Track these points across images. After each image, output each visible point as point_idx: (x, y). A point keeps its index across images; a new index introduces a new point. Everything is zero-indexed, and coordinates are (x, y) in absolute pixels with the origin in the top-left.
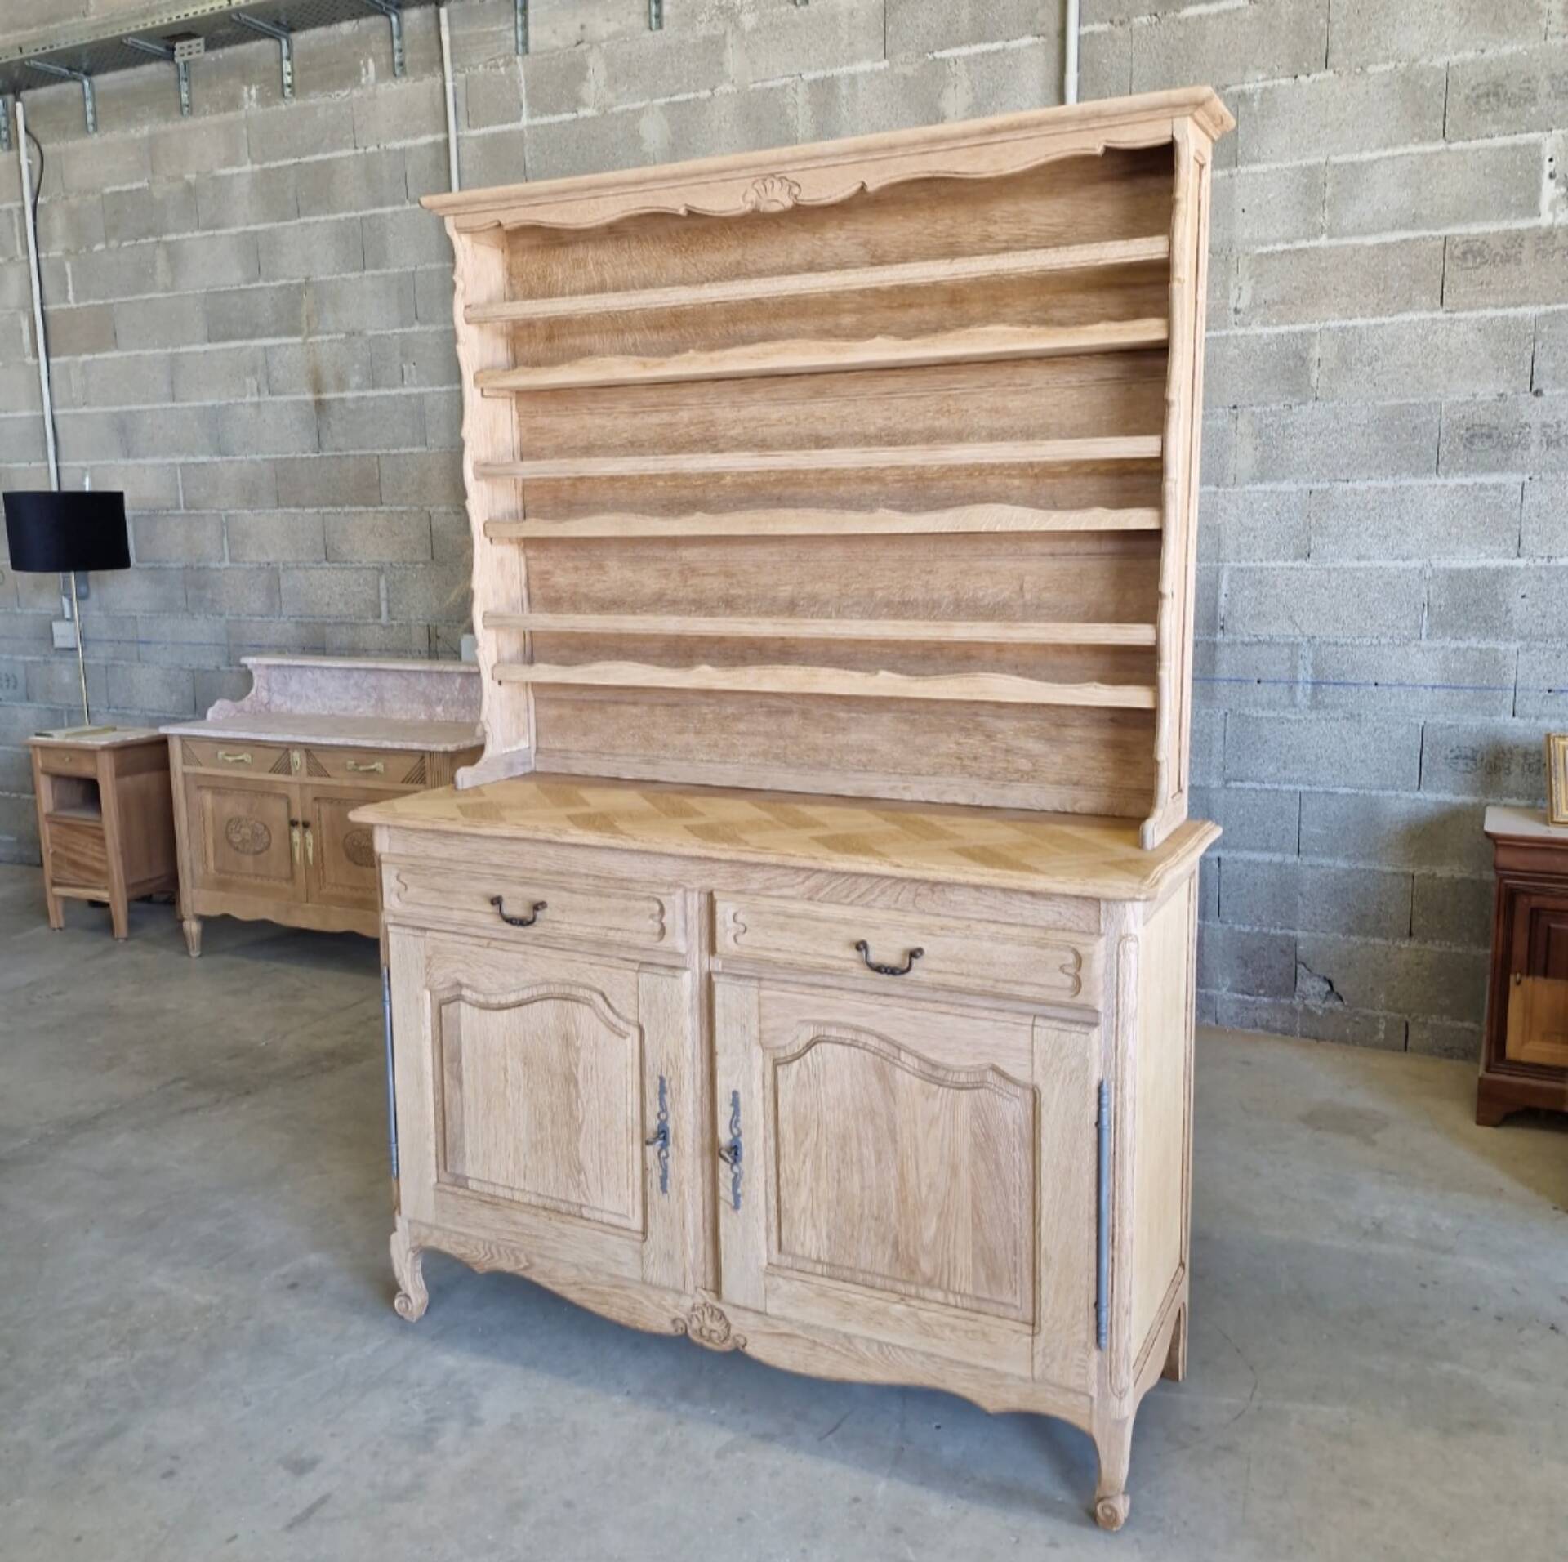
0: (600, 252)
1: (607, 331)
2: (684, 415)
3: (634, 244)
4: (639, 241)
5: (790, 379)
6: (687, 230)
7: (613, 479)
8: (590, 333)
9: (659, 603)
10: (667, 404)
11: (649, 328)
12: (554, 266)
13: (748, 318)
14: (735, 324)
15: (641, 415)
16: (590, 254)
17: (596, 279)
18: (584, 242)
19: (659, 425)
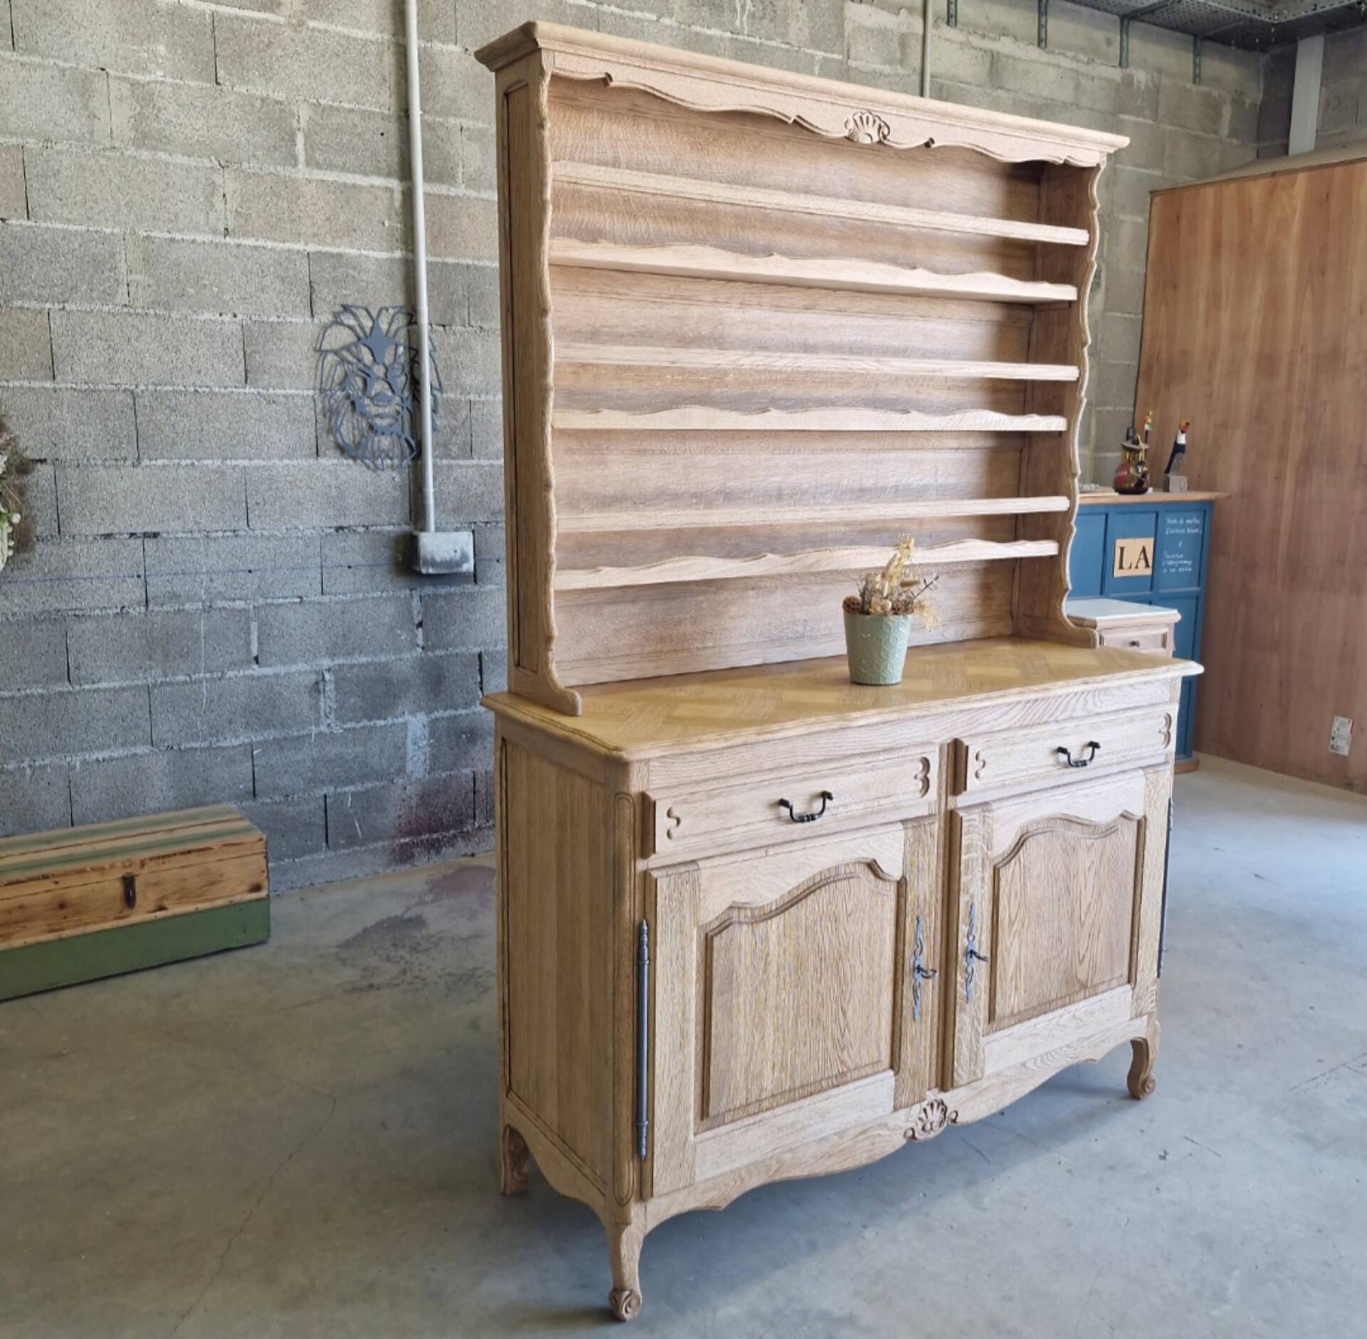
0: (615, 127)
1: (618, 212)
2: (695, 311)
3: (652, 127)
4: (657, 126)
5: (791, 289)
6: (704, 128)
7: (621, 369)
8: (600, 211)
9: (663, 497)
10: (683, 298)
11: (661, 217)
12: (563, 127)
13: (755, 227)
14: (743, 229)
15: (653, 305)
16: (605, 126)
17: (610, 155)
18: (599, 110)
19: (671, 317)
